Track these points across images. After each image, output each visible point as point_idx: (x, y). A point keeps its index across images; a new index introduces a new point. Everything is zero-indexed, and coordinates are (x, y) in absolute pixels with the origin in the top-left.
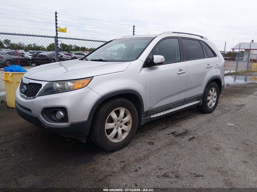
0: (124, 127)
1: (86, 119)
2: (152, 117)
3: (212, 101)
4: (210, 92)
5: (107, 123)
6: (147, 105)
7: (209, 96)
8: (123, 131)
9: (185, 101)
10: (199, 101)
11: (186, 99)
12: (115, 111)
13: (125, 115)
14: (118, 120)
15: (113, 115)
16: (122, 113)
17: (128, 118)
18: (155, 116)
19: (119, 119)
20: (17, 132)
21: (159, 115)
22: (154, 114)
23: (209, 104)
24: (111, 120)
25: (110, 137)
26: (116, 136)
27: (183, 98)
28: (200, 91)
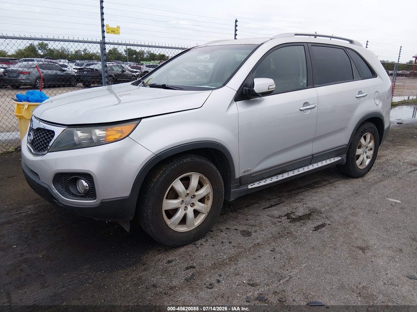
0: (199, 206)
1: (126, 193)
2: (250, 187)
3: (364, 156)
4: (362, 140)
5: (167, 198)
6: (241, 167)
7: (360, 147)
8: (196, 213)
9: (313, 159)
10: (340, 158)
11: (314, 154)
12: (181, 180)
13: (201, 185)
14: (188, 194)
15: (178, 185)
16: (194, 182)
17: (205, 190)
18: (256, 185)
19: (188, 192)
20: (29, 204)
21: (263, 183)
22: (253, 182)
23: (358, 162)
24: (174, 195)
25: (173, 223)
26: (184, 221)
27: (310, 153)
28: (343, 139)
